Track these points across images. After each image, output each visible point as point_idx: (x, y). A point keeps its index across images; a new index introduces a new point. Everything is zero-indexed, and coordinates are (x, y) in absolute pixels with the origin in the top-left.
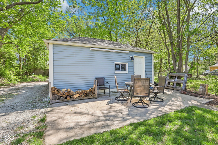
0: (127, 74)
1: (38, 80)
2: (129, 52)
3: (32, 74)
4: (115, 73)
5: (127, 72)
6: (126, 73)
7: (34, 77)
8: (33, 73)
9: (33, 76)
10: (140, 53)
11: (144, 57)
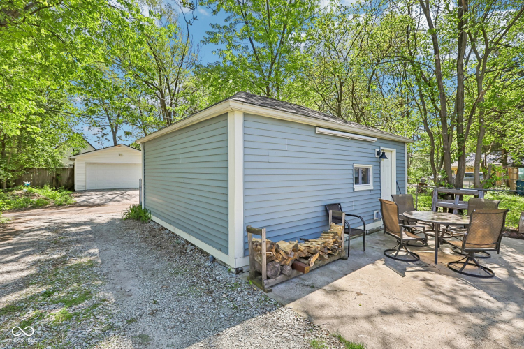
0: (373, 192)
1: (47, 204)
2: (376, 139)
3: (22, 184)
4: (356, 190)
5: (370, 186)
6: (371, 190)
7: (29, 193)
8: (27, 183)
9: (25, 189)
10: (388, 142)
11: (395, 150)
